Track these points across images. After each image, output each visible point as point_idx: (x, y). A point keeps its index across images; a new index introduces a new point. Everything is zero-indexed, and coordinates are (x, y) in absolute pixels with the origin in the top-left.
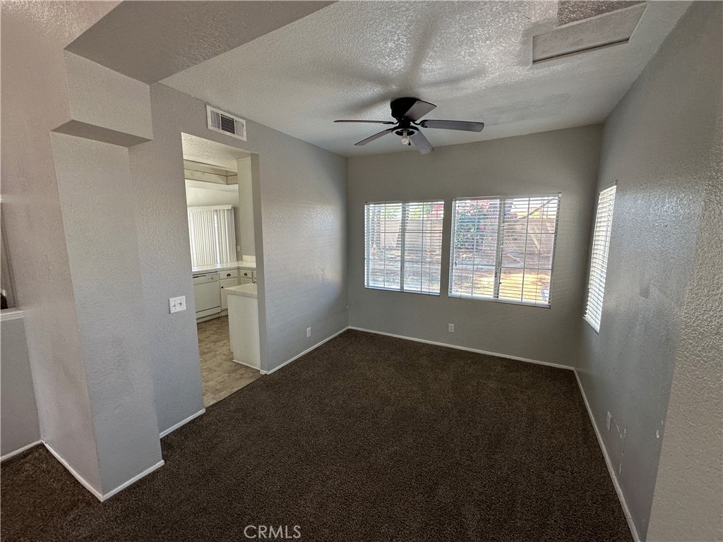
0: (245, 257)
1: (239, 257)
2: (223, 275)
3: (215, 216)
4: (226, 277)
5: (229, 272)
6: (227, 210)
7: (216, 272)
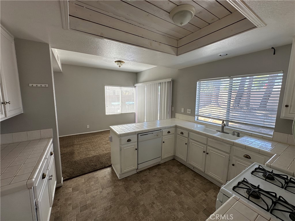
0: (177, 115)
1: (173, 115)
2: (165, 132)
3: (159, 87)
4: (167, 133)
5: (168, 130)
6: (168, 82)
7: (160, 130)
